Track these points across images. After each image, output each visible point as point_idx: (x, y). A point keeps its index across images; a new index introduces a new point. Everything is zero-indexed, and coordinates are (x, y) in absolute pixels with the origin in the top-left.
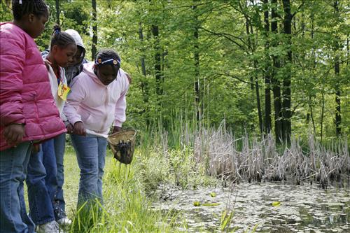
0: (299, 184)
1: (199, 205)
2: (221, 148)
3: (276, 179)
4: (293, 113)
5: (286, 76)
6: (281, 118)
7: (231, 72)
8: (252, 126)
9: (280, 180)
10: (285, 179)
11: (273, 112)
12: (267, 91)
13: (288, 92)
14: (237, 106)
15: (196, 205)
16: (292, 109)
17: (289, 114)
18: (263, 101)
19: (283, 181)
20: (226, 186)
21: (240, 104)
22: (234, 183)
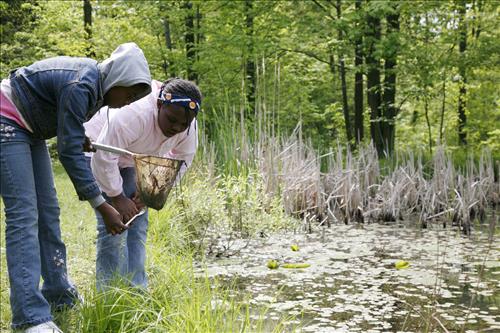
0: (425, 227)
1: (277, 267)
2: (298, 168)
3: (387, 219)
4: (398, 110)
5: (390, 52)
6: (381, 119)
7: (303, 47)
8: (334, 130)
9: (394, 220)
10: (401, 219)
11: (367, 110)
12: (359, 77)
13: (391, 79)
14: (310, 100)
15: (271, 268)
16: (396, 105)
17: (393, 112)
18: (351, 92)
19: (398, 221)
20: (311, 231)
21: (315, 96)
22: (323, 224)
